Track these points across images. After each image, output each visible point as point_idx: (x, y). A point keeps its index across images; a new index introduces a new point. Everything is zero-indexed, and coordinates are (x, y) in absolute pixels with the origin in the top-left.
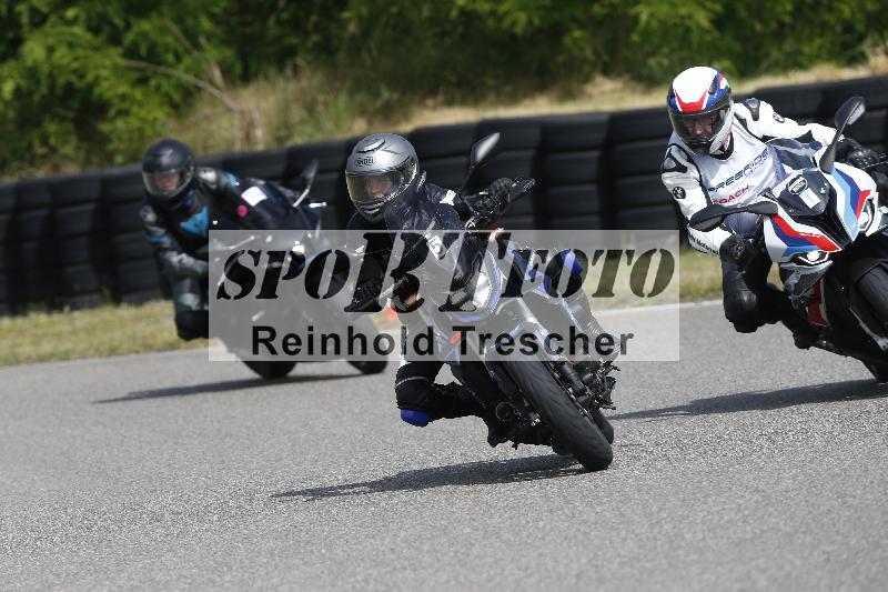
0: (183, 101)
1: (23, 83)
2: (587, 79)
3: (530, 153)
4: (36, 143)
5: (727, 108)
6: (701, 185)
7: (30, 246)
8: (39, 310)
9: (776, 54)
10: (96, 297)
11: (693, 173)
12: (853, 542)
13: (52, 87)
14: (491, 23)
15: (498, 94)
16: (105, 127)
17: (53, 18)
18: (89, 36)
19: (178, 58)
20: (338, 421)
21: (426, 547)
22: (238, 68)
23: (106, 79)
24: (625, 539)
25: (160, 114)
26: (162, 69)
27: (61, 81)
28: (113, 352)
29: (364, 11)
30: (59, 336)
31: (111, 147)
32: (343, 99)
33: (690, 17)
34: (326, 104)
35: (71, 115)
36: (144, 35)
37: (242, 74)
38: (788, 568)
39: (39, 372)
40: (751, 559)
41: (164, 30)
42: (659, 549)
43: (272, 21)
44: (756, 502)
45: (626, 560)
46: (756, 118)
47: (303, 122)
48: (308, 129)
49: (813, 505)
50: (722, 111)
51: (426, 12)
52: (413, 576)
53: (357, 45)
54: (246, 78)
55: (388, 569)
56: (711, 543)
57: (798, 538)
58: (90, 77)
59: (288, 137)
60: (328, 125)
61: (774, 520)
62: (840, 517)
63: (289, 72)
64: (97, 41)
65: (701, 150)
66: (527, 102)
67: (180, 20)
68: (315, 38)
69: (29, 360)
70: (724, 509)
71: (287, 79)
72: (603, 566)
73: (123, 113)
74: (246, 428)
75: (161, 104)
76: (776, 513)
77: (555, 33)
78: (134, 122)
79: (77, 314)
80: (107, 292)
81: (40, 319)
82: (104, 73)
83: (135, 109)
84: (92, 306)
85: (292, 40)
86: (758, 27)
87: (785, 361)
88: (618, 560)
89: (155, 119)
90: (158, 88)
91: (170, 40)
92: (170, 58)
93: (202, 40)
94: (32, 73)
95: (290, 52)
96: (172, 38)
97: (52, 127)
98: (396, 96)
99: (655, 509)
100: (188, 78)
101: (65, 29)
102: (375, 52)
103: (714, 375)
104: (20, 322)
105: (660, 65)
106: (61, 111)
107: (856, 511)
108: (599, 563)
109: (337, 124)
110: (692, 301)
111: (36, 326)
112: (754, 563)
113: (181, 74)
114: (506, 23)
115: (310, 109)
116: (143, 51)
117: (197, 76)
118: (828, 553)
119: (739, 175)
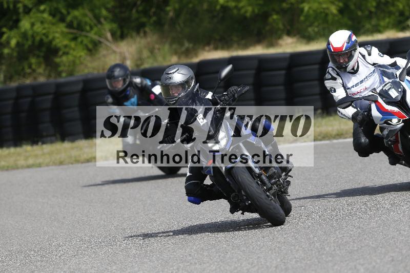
0: (93, 48)
1: (20, 40)
2: (280, 37)
3: (253, 72)
4: (26, 67)
5: (355, 50)
6: (343, 86)
7: (23, 115)
8: (27, 144)
9: (368, 26)
10: (53, 138)
11: (339, 81)
12: (404, 251)
13: (33, 42)
14: (235, 12)
15: (239, 44)
16: (57, 60)
17: (34, 10)
18: (50, 18)
19: (91, 28)
20: (164, 195)
21: (205, 254)
22: (119, 33)
23: (58, 38)
24: (298, 250)
25: (83, 53)
26: (84, 33)
27: (38, 39)
28: (61, 163)
29: (177, 6)
30: (36, 156)
31: (60, 69)
32: (167, 47)
33: (328, 8)
34: (159, 49)
35: (42, 54)
36: (75, 17)
37: (120, 35)
38: (374, 264)
39: (27, 173)
40: (357, 260)
41: (85, 15)
42: (314, 255)
43: (134, 11)
44: (359, 233)
45: (298, 260)
46: (370, 54)
47: (148, 57)
48: (151, 61)
49: (385, 235)
50: (353, 52)
51: (205, 6)
52: (199, 267)
53: (173, 22)
54: (122, 37)
55: (188, 264)
56: (338, 252)
57: (378, 250)
58: (51, 37)
59: (142, 64)
60: (160, 59)
61: (367, 242)
62: (398, 240)
63: (142, 34)
64: (54, 21)
65: (342, 70)
66: (252, 48)
67: (92, 10)
68: (154, 18)
69: (22, 167)
70: (344, 236)
71: (141, 38)
72: (287, 263)
73: (66, 53)
74: (123, 198)
75: (83, 49)
76: (368, 238)
77: (265, 16)
78: (70, 58)
79: (45, 146)
80: (58, 136)
81: (27, 149)
82: (57, 35)
83: (71, 52)
84: (52, 142)
85: (144, 20)
86: (360, 13)
87: (372, 168)
88: (294, 260)
89: (80, 56)
90: (82, 42)
91: (87, 19)
92: (88, 28)
93: (102, 20)
94: (24, 35)
95: (143, 25)
96: (89, 19)
97: (33, 60)
98: (191, 45)
99: (312, 236)
100: (96, 38)
101: (39, 15)
102: (182, 25)
103: (339, 175)
104: (18, 150)
105: (314, 31)
106: (37, 52)
107: (405, 237)
108: (286, 261)
109: (164, 58)
110: (328, 140)
111: (26, 151)
112: (358, 261)
113: (93, 35)
114: (243, 11)
115: (152, 51)
116: (75, 24)
117: (100, 36)
118: (393, 257)
119: (362, 82)
